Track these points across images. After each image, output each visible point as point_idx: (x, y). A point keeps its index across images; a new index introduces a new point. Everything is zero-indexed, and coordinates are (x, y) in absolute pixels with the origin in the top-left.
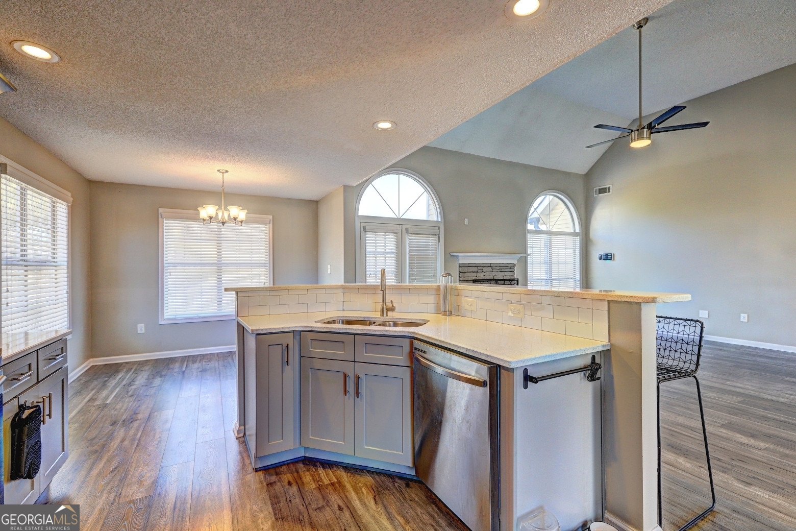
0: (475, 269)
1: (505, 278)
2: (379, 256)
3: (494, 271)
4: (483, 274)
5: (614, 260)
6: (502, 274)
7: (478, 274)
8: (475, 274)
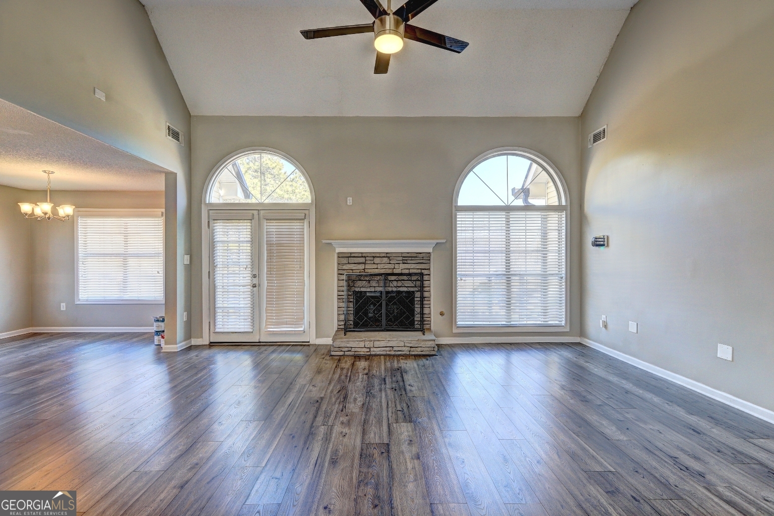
0: (362, 260)
1: (411, 271)
2: (232, 245)
3: (391, 262)
4: (375, 266)
5: (608, 246)
6: (406, 266)
7: (367, 266)
8: (361, 267)
